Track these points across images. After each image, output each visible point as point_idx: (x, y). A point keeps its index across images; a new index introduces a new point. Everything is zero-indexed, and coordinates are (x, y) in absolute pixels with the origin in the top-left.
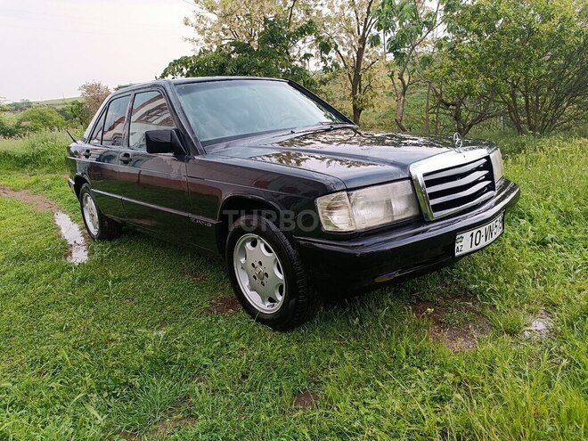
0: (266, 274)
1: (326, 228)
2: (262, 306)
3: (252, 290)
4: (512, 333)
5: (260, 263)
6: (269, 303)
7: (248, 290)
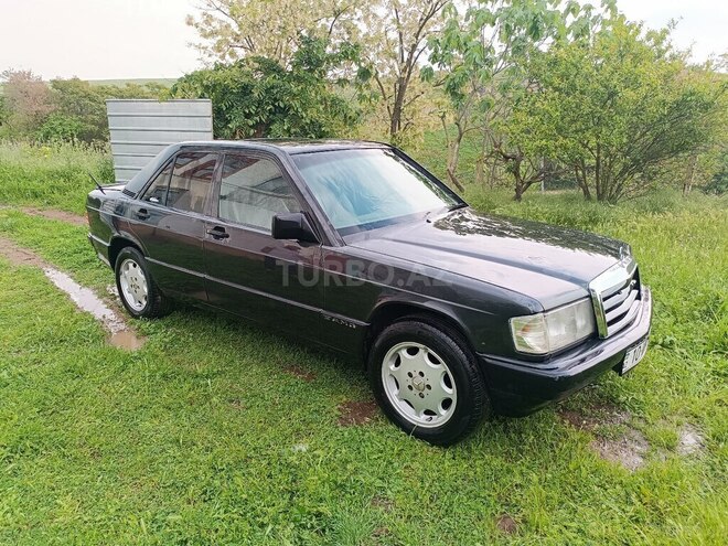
0: (429, 387)
1: (519, 348)
2: (416, 418)
3: (400, 399)
4: (670, 448)
5: (422, 374)
6: (424, 417)
7: (396, 400)
